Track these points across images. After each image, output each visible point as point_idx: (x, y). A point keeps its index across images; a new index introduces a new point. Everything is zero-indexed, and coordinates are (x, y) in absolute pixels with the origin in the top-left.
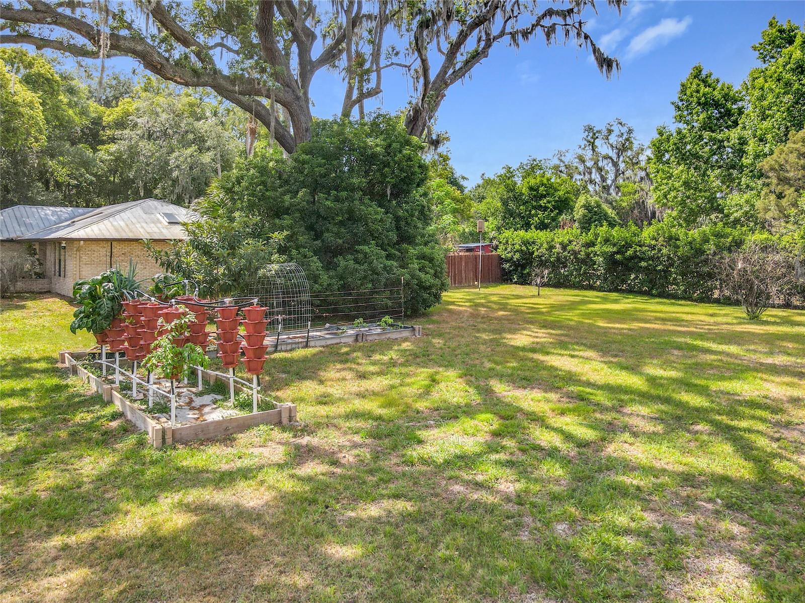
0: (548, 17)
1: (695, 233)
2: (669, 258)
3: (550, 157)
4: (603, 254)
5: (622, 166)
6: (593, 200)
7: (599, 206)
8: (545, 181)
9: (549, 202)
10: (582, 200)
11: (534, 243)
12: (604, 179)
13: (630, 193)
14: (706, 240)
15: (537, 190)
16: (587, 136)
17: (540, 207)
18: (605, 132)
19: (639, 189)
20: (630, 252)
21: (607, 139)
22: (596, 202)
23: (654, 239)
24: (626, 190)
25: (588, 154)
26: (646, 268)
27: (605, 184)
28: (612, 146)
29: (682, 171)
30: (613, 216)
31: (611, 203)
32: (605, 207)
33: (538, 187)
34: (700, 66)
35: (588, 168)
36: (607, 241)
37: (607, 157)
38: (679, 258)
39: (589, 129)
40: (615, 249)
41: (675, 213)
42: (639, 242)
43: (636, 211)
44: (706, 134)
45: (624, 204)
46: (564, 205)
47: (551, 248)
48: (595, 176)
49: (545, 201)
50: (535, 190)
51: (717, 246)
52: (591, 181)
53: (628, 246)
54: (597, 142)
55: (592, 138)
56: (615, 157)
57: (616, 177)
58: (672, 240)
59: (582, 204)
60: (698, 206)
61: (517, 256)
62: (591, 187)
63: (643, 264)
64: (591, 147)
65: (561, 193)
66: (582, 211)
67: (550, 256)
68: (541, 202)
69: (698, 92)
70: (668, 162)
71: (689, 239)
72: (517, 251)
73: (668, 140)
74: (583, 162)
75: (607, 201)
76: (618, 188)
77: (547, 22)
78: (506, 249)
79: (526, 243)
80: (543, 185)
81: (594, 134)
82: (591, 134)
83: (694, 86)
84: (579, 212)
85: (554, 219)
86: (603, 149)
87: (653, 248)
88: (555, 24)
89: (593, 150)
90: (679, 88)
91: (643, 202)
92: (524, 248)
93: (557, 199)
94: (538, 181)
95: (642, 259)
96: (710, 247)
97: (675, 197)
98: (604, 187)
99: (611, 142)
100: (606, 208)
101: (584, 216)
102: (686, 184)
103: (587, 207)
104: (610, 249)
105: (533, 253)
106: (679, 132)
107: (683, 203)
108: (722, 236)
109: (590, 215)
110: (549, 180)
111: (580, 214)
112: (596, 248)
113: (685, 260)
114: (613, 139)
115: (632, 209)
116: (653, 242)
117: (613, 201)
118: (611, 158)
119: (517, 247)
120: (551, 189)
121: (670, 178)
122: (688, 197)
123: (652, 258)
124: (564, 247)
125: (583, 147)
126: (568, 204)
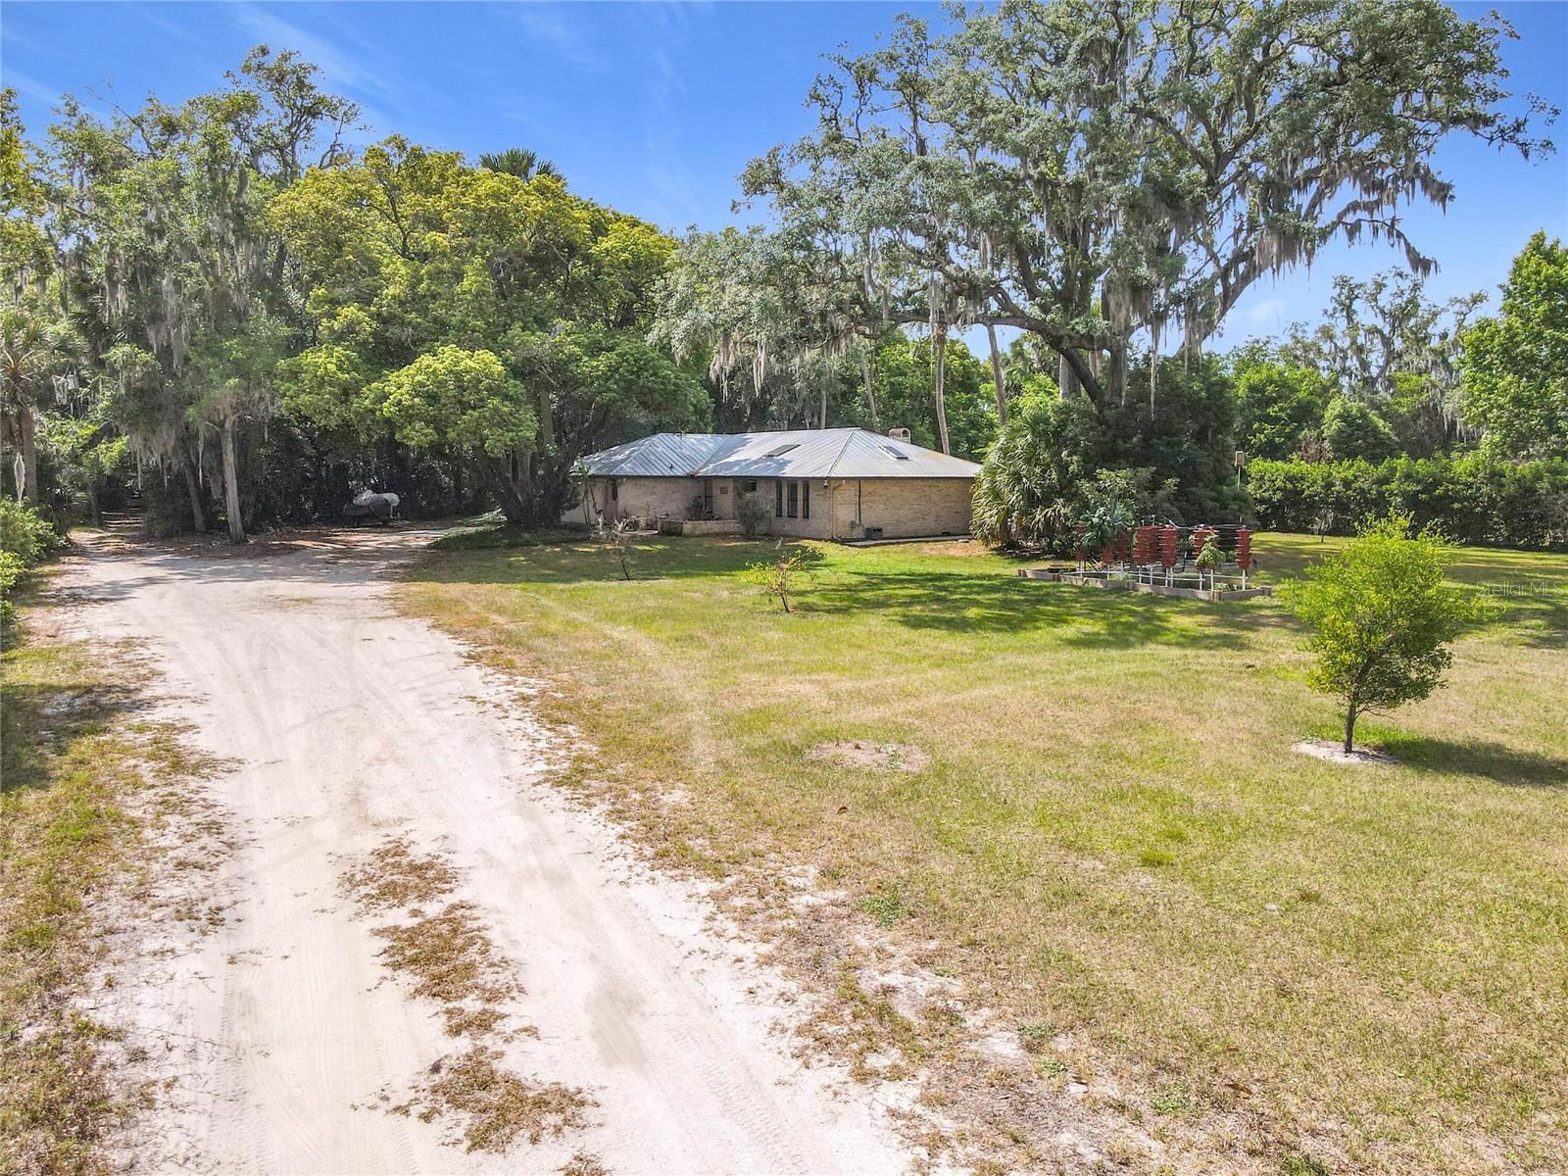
0: (1352, 212)
1: (1525, 468)
2: (1490, 497)
3: (1280, 334)
4: (1404, 494)
5: (1398, 344)
6: (1354, 407)
7: (1364, 416)
8: (1276, 377)
9: (1281, 409)
10: (1335, 407)
11: (1302, 479)
12: (1365, 365)
13: (1412, 392)
14: (1539, 477)
15: (1263, 391)
16: (1339, 295)
17: (1268, 419)
18: (1370, 288)
19: (1429, 385)
20: (1439, 491)
21: (1376, 300)
22: (1360, 410)
23: (1471, 474)
24: (1406, 386)
25: (1341, 324)
26: (1460, 510)
27: (1366, 375)
28: (1382, 312)
29: (1511, 383)
30: (1387, 430)
31: (1378, 408)
32: (1373, 415)
33: (1264, 385)
34: (1542, 234)
35: (1342, 351)
36: (1408, 477)
37: (1374, 331)
38: (1503, 498)
39: (1343, 282)
40: (1419, 488)
41: (1497, 438)
42: (1453, 478)
43: (1421, 422)
44: (1548, 332)
45: (1404, 410)
46: (1306, 414)
47: (1329, 485)
48: (1353, 363)
49: (1276, 409)
50: (1258, 391)
51: (1552, 484)
52: (1344, 371)
53: (1437, 483)
54: (1357, 305)
55: (1348, 298)
56: (1386, 331)
57: (1387, 363)
58: (1495, 477)
59: (1336, 412)
60: (1530, 428)
61: (1279, 496)
62: (1344, 381)
63: (1456, 505)
64: (1345, 313)
65: (1301, 395)
66: (1337, 425)
67: (1327, 496)
68: (1270, 410)
69: (1538, 273)
70: (1489, 367)
71: (1517, 476)
72: (1278, 489)
73: (1492, 337)
74: (1331, 338)
75: (1374, 405)
76: (1391, 383)
77: (1350, 219)
78: (1261, 487)
79: (1291, 479)
80: (1272, 382)
81: (1351, 290)
82: (1345, 291)
83: (1533, 266)
84: (1331, 425)
85: (1290, 437)
86: (1365, 315)
87: (1469, 486)
88: (1360, 220)
89: (1349, 318)
90: (1511, 266)
91: (1435, 405)
92: (1289, 486)
93: (1294, 404)
94: (1264, 376)
95: (1457, 500)
96: (1543, 486)
97: (1499, 417)
98: (1365, 380)
99: (1381, 304)
100: (1375, 419)
101: (1340, 431)
102: (1517, 400)
103: (1345, 417)
104: (1413, 487)
105: (1303, 491)
106: (1509, 329)
107: (1509, 424)
108: (1559, 473)
109: (1349, 430)
110: (1280, 374)
111: (1334, 427)
112: (1394, 486)
113: (1510, 501)
114: (1385, 300)
115: (1415, 417)
116: (1471, 479)
117: (1382, 404)
118: (1380, 332)
119: (1279, 483)
120: (1285, 388)
121: (1491, 391)
122: (1517, 416)
123: (1466, 499)
124: (1347, 484)
125: (1330, 312)
126: (1311, 412)
